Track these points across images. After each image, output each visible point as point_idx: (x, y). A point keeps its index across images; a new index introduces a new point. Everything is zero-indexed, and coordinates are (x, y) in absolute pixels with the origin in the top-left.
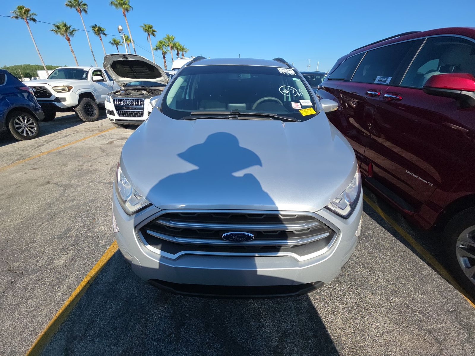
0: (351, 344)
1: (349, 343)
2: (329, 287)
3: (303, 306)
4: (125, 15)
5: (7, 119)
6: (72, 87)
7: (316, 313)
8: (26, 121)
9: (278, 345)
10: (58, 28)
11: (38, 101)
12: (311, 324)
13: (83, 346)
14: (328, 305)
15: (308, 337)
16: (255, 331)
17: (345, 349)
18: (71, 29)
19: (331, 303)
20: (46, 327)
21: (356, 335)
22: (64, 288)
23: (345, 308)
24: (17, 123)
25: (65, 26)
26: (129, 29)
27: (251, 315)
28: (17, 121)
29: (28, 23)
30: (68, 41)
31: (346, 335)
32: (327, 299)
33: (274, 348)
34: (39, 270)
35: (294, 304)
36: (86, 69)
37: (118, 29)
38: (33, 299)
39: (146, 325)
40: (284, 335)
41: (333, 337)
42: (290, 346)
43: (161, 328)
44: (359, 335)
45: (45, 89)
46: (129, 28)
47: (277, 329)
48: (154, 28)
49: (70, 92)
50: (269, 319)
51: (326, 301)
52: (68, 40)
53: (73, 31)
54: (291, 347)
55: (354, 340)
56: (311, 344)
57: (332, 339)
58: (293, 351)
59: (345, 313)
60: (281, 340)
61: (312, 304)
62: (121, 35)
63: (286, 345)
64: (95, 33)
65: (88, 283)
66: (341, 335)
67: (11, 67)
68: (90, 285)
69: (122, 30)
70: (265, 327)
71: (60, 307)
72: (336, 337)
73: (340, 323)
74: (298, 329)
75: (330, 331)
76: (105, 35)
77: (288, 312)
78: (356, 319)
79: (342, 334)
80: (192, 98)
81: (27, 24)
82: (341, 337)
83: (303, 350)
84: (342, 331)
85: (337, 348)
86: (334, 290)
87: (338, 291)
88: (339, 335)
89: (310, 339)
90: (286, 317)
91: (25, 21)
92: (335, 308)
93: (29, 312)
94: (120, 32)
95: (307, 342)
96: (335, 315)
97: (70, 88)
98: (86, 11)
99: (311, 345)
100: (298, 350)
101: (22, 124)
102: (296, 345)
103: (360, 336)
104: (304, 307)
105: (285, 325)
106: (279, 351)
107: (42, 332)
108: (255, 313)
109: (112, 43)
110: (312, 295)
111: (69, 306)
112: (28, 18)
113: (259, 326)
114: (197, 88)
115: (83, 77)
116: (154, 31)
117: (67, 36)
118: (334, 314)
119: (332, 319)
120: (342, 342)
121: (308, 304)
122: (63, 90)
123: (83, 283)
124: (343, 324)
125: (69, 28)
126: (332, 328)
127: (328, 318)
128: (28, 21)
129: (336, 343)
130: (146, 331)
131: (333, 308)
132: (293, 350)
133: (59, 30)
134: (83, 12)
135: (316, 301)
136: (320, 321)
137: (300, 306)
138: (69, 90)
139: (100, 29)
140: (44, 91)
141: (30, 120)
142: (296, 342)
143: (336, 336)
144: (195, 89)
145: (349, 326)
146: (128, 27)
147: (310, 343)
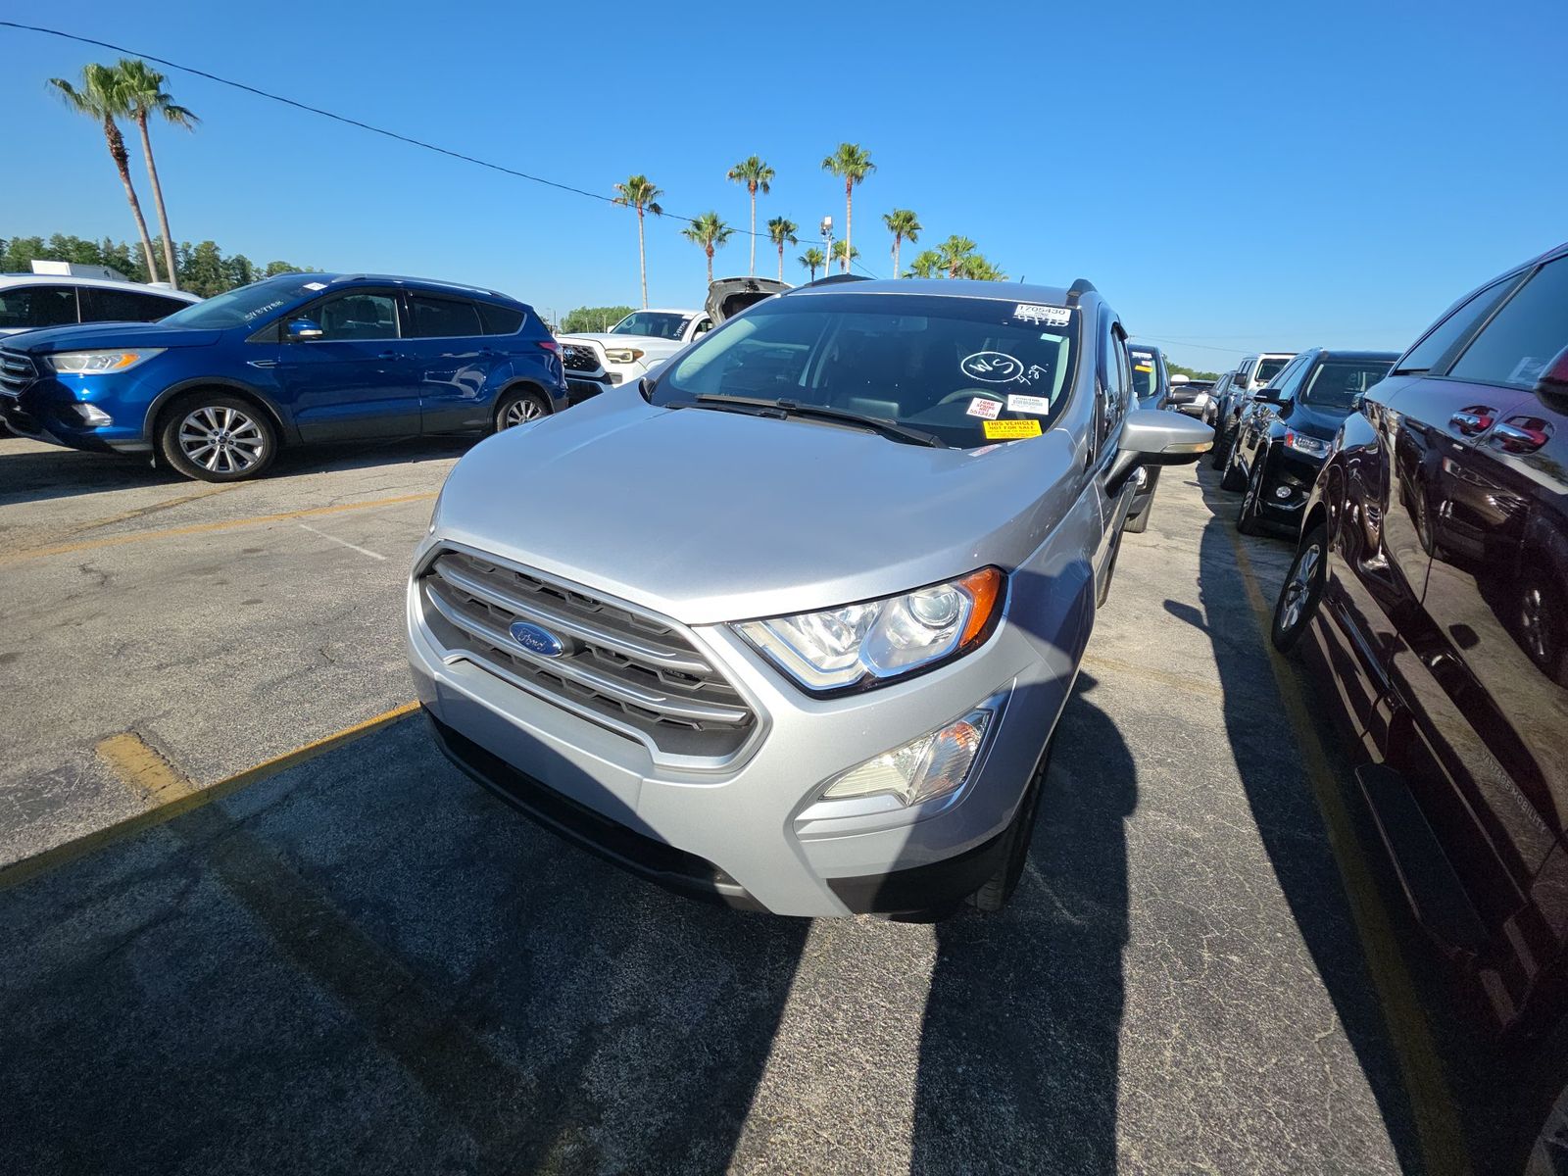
0: (794, 1162)
1: (790, 1157)
2: (882, 1004)
3: (754, 994)
4: (849, 190)
5: (498, 403)
6: (641, 353)
7: (773, 1030)
8: (530, 412)
9: (605, 1024)
10: (698, 226)
11: (567, 375)
12: (732, 1044)
13: (309, 805)
14: (828, 1039)
15: (693, 1061)
16: (586, 967)
17: (763, 1160)
18: (724, 230)
19: (846, 1041)
20: (293, 750)
21: (835, 1157)
22: (363, 707)
23: (875, 1078)
24: (513, 415)
25: (714, 222)
26: (849, 226)
27: (609, 932)
28: (515, 410)
29: (643, 216)
30: (710, 256)
31: (803, 1135)
32: (840, 1023)
33: (592, 1023)
34: (356, 667)
35: (732, 976)
36: (687, 315)
37: (823, 224)
38: (312, 703)
39: (415, 828)
40: (642, 1018)
41: (757, 1108)
42: (629, 1046)
43: (431, 849)
44: (843, 1163)
45: (591, 353)
46: (851, 222)
47: (638, 995)
48: (917, 220)
49: (636, 363)
50: (639, 966)
51: (833, 1027)
52: (710, 253)
53: (728, 232)
54: (629, 1050)
55: (813, 1162)
56: (682, 1079)
57: (751, 1112)
58: (626, 1061)
59: (860, 1089)
60: (623, 1022)
61: (782, 1008)
62: (825, 239)
63: (623, 1037)
64: (774, 237)
65: (398, 717)
66: (787, 1125)
67: (593, 310)
68: (398, 722)
69: (830, 227)
70: (612, 973)
71: (332, 733)
72: (766, 1116)
73: (816, 1097)
74: (686, 1030)
75: (764, 1092)
76: (794, 240)
77: (699, 983)
78: (881, 1125)
79: (794, 1124)
80: (815, 385)
81: (640, 216)
82: (781, 1126)
83: (650, 1075)
84: (801, 1119)
85: (744, 1138)
86: (891, 1019)
87: (900, 1031)
88: (780, 1119)
89: (692, 1068)
90: (684, 988)
91: (636, 211)
92: (839, 1058)
93: (293, 720)
94: (824, 234)
95: (679, 1070)
96: (821, 1072)
97: (637, 355)
98: (766, 187)
99: (679, 1082)
100: (639, 1065)
101: (521, 417)
102: (645, 1055)
103: (843, 1169)
104: (753, 999)
105: (664, 1000)
106: (596, 1036)
107: (280, 756)
108: (621, 934)
109: (804, 260)
110: (805, 990)
111: (344, 737)
112: (646, 206)
113: (605, 963)
114: (836, 359)
115: (675, 332)
116: (916, 227)
117: (710, 246)
118: (822, 1067)
119: (802, 1075)
120: (772, 1140)
121: (770, 999)
122: (623, 357)
123: (392, 714)
124: (824, 1108)
125: (721, 227)
126: (778, 1091)
127: (793, 1063)
128: (644, 212)
129: (753, 1127)
130: (405, 837)
131: (834, 1054)
132: (628, 1059)
133: (698, 232)
134: (760, 191)
135: (801, 1008)
136: (764, 1053)
137: (746, 990)
138: (635, 359)
139: (787, 228)
140: (590, 356)
141: (538, 411)
142: (652, 1048)
143: (770, 1115)
144: (830, 361)
145: (835, 1125)
146: (849, 219)
147: (684, 1077)
